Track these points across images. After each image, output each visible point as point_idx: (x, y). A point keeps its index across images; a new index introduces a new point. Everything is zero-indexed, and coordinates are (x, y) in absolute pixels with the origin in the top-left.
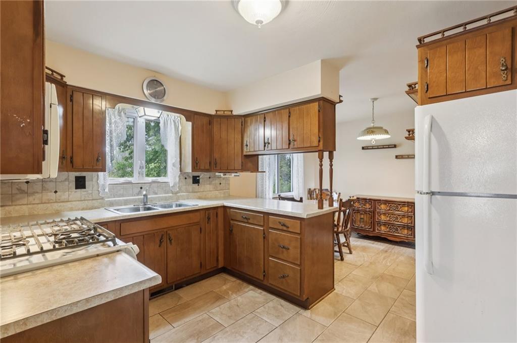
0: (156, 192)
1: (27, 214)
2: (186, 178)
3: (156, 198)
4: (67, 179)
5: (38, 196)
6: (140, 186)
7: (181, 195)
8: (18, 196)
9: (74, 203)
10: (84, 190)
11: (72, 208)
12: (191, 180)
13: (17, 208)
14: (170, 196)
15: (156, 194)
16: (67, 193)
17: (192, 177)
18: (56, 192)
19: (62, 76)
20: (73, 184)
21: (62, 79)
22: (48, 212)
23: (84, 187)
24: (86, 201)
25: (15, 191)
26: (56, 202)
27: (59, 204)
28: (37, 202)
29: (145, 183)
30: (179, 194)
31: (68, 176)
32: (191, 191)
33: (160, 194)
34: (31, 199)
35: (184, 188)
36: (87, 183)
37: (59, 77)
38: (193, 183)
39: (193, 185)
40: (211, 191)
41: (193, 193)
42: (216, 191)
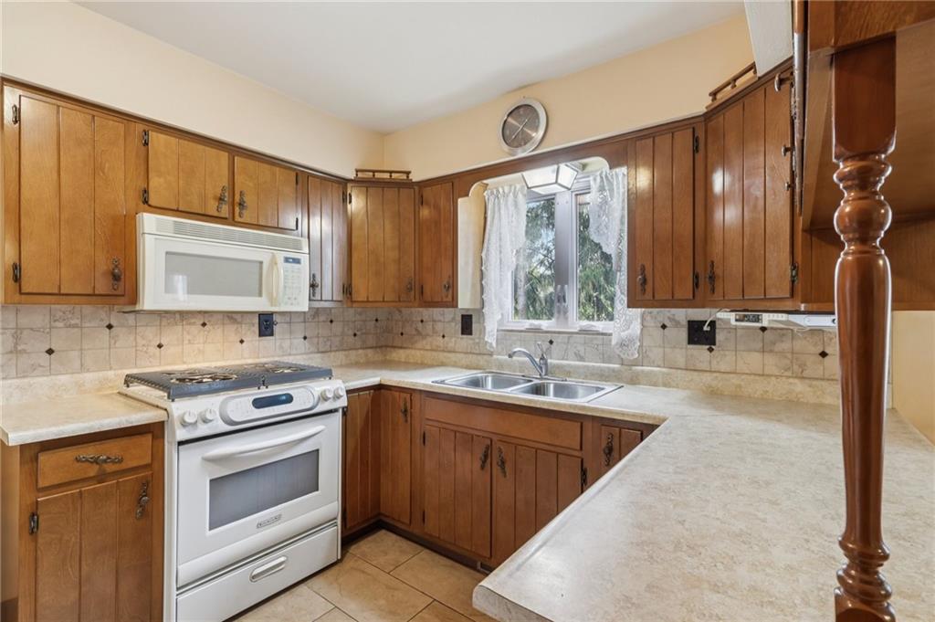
0: (582, 354)
1: (419, 362)
2: (664, 327)
3: (578, 367)
4: (454, 319)
5: (429, 339)
6: (549, 337)
7: (643, 371)
8: (416, 338)
9: (458, 355)
10: (470, 336)
11: (455, 362)
12: (684, 334)
13: (413, 352)
14: (613, 370)
15: (582, 359)
16: (453, 340)
17: (685, 323)
18: (443, 336)
19: (408, 173)
20: (459, 327)
21: (408, 177)
22: (435, 364)
23: (471, 334)
24: (471, 356)
25: (414, 332)
26: (443, 351)
27: (445, 354)
28: (428, 347)
29: (559, 333)
30: (639, 368)
31: (455, 314)
32: (681, 362)
33: (589, 361)
34: (424, 342)
35: (656, 353)
36: (474, 326)
37: (404, 177)
38: (691, 341)
39: (691, 346)
40: (769, 376)
41: (688, 373)
42: (796, 381)
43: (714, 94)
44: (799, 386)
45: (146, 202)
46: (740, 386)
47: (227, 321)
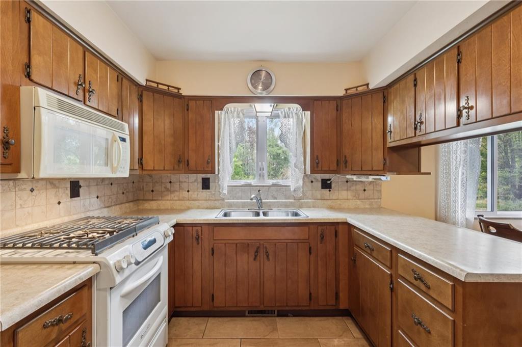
0: (276, 196)
1: (169, 208)
2: (312, 182)
3: (275, 203)
4: (196, 181)
5: (177, 193)
6: (258, 188)
7: (304, 202)
8: (166, 193)
9: (201, 202)
10: (208, 190)
11: (199, 206)
12: (320, 184)
13: (164, 202)
14: (291, 203)
15: (276, 198)
16: (196, 193)
17: (320, 180)
18: (188, 191)
19: (179, 89)
20: (200, 185)
21: (178, 91)
22: (183, 208)
23: (209, 189)
24: (210, 201)
25: (163, 189)
26: (189, 200)
27: (190, 202)
28: (176, 198)
29: (263, 186)
30: (303, 201)
31: (197, 178)
32: (319, 197)
33: (281, 199)
34: (172, 195)
35: (309, 193)
36: (211, 184)
37: (176, 91)
38: (323, 188)
39: (323, 190)
40: (349, 199)
41: (323, 201)
42: (358, 200)
43: (346, 90)
44: (359, 202)
45: (28, 76)
46: (340, 204)
47: (49, 186)
